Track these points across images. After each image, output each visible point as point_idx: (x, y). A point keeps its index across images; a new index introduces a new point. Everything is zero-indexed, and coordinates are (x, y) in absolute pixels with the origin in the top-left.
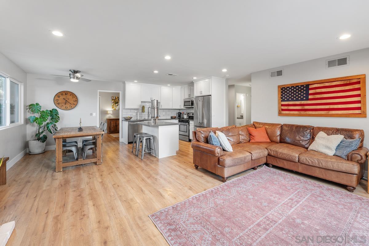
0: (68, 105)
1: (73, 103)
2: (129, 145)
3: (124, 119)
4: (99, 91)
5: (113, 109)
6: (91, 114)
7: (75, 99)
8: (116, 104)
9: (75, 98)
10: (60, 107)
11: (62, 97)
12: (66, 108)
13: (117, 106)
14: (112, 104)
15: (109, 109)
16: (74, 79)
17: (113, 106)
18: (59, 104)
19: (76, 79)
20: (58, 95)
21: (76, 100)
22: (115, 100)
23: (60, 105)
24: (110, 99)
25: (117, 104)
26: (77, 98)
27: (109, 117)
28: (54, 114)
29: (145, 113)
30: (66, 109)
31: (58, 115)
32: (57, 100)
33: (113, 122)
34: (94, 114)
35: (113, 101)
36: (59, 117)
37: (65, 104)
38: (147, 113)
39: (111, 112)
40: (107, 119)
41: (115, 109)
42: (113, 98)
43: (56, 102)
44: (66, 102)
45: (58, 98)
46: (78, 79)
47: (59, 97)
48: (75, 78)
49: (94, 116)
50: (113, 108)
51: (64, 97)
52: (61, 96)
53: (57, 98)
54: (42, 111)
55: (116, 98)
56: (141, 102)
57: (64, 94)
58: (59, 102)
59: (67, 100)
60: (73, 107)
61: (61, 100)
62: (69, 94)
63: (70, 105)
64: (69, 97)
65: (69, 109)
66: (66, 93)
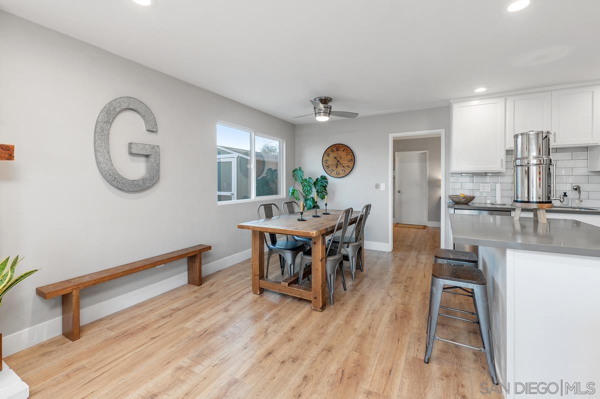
0: (340, 169)
1: (348, 165)
4: (392, 135)
6: (377, 186)
7: (349, 157)
9: (351, 155)
10: (329, 173)
11: (332, 155)
12: (338, 173)
18: (328, 167)
20: (326, 153)
21: (353, 160)
23: (330, 169)
26: (353, 155)
28: (320, 183)
30: (338, 176)
32: (326, 161)
34: (383, 187)
36: (326, 190)
37: (337, 167)
43: (324, 163)
44: (338, 164)
46: (326, 116)
47: (328, 156)
49: (381, 189)
51: (335, 154)
52: (331, 153)
53: (326, 158)
54: (304, 179)
56: (507, 151)
57: (335, 149)
58: (329, 163)
59: (339, 159)
60: (347, 173)
61: (331, 161)
62: (342, 149)
63: (343, 168)
64: (342, 154)
65: (342, 176)
66: (337, 148)
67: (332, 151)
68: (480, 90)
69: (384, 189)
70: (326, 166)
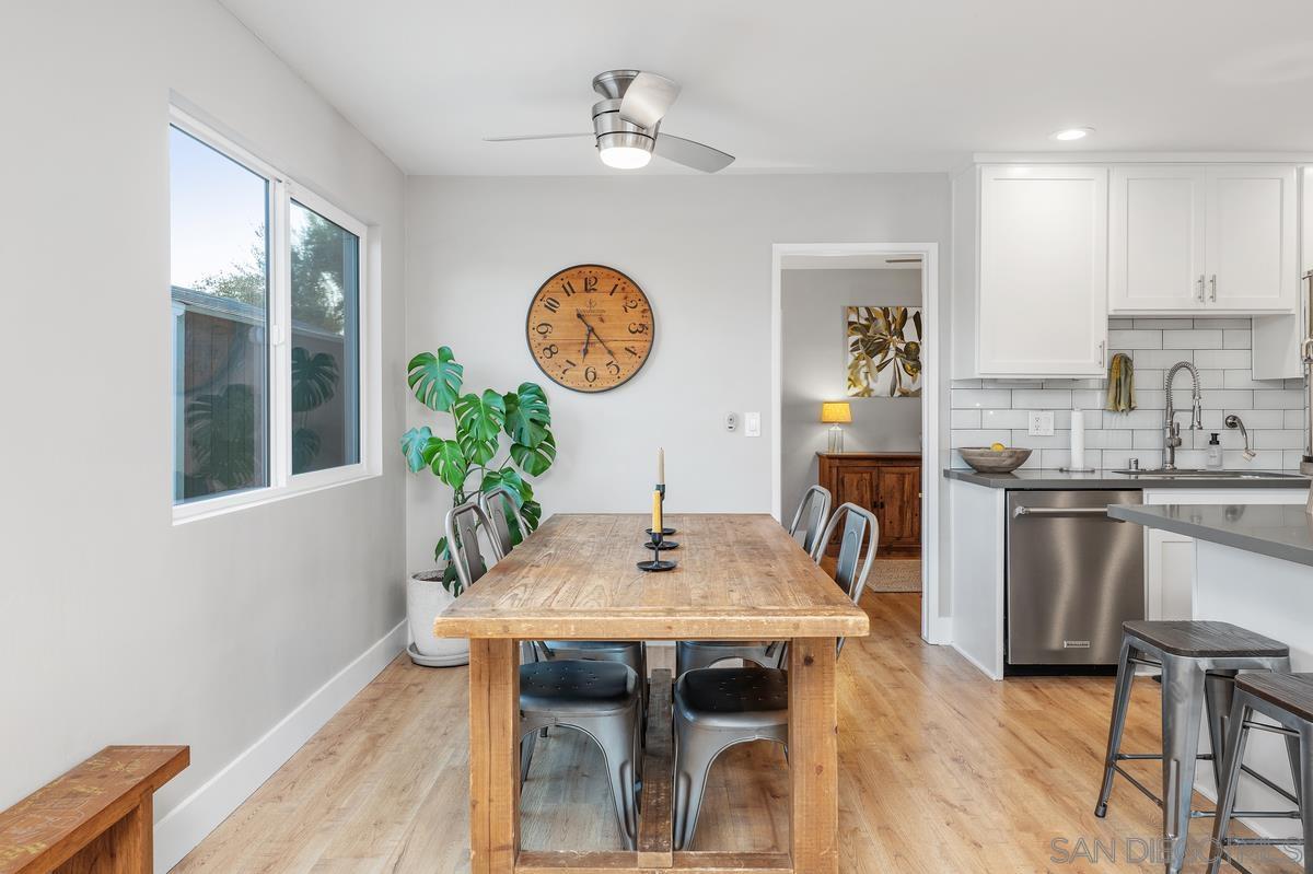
0: (598, 360)
1: (629, 345)
2: (1020, 692)
3: (957, 464)
4: (781, 250)
5: (854, 390)
6: (733, 423)
7: (635, 317)
8: (871, 354)
9: (640, 308)
10: (557, 373)
11: (568, 307)
12: (591, 375)
13: (880, 368)
14: (851, 359)
15: (832, 390)
16: (623, 143)
17: (854, 367)
18: (551, 350)
19: (636, 144)
20: (545, 298)
21: (646, 328)
22: (867, 328)
23: (560, 358)
24: (839, 326)
25: (877, 360)
26: (648, 310)
27: (832, 444)
28: (526, 414)
29: (1133, 420)
30: (592, 386)
31: (547, 427)
32: (543, 329)
33: (856, 478)
34: (751, 422)
35: (853, 338)
36: (549, 439)
37: (586, 352)
38: (1155, 420)
39: (843, 413)
40: (819, 456)
41: (868, 391)
42: (853, 318)
43: (536, 338)
44: (591, 339)
45: (546, 316)
46: (646, 145)
47: (552, 306)
48: (630, 138)
49: (748, 433)
50: (853, 382)
51: (579, 303)
52: (561, 298)
53: (543, 315)
54: (468, 398)
55: (871, 319)
56: (1111, 319)
57: (579, 285)
58: (555, 336)
59: (594, 322)
60: (625, 373)
61: (564, 327)
62: (605, 285)
63: (608, 358)
64: (606, 302)
65: (606, 386)
66: (584, 279)
67: (569, 291)
68: (1072, 135)
69: (757, 434)
70: (543, 347)
